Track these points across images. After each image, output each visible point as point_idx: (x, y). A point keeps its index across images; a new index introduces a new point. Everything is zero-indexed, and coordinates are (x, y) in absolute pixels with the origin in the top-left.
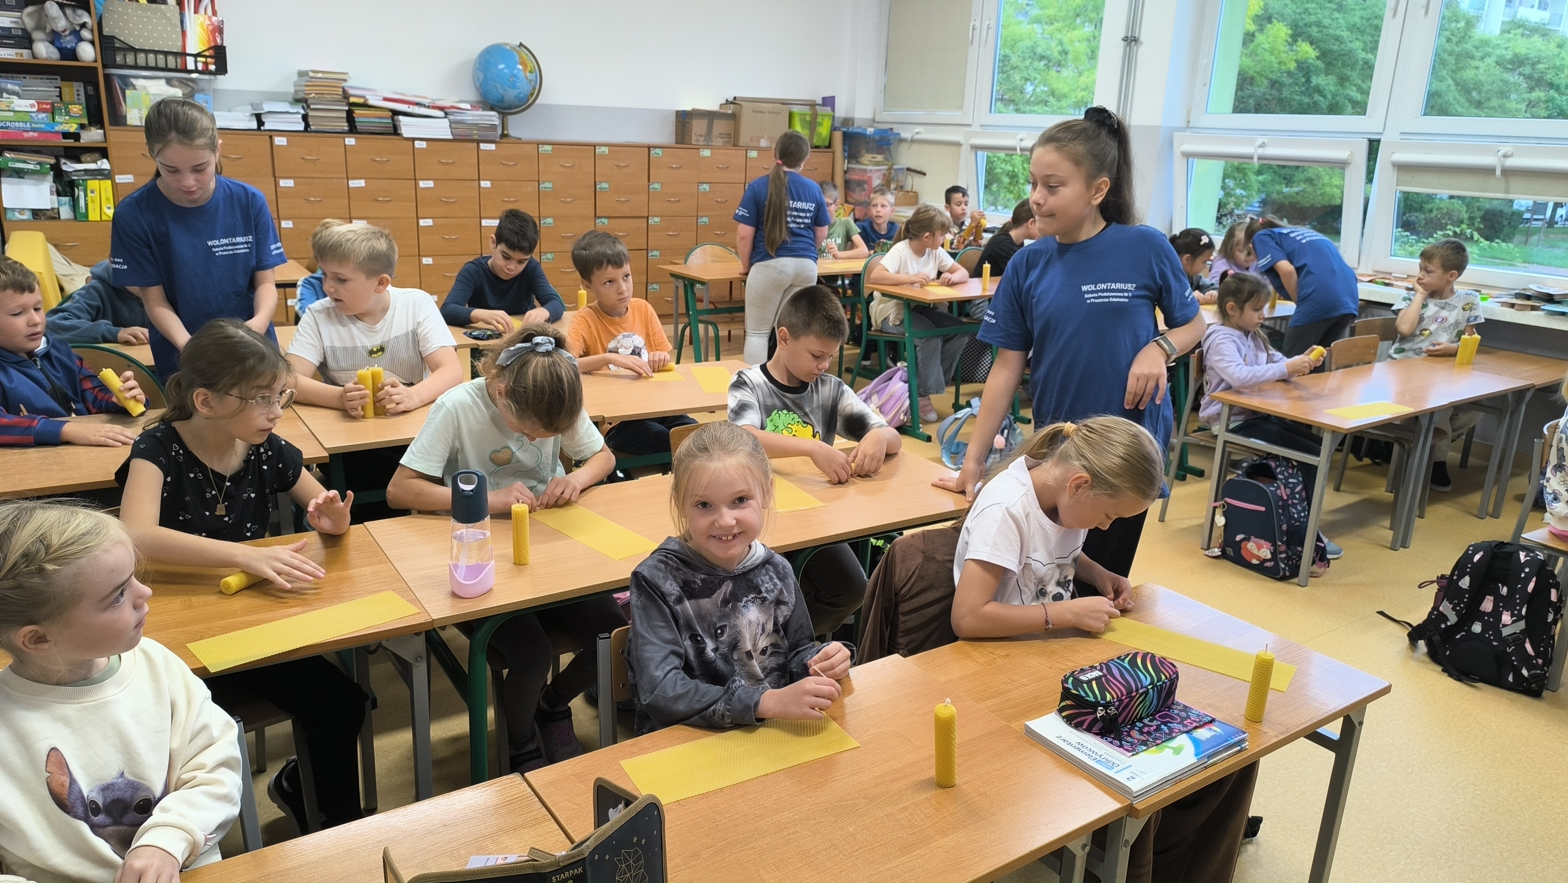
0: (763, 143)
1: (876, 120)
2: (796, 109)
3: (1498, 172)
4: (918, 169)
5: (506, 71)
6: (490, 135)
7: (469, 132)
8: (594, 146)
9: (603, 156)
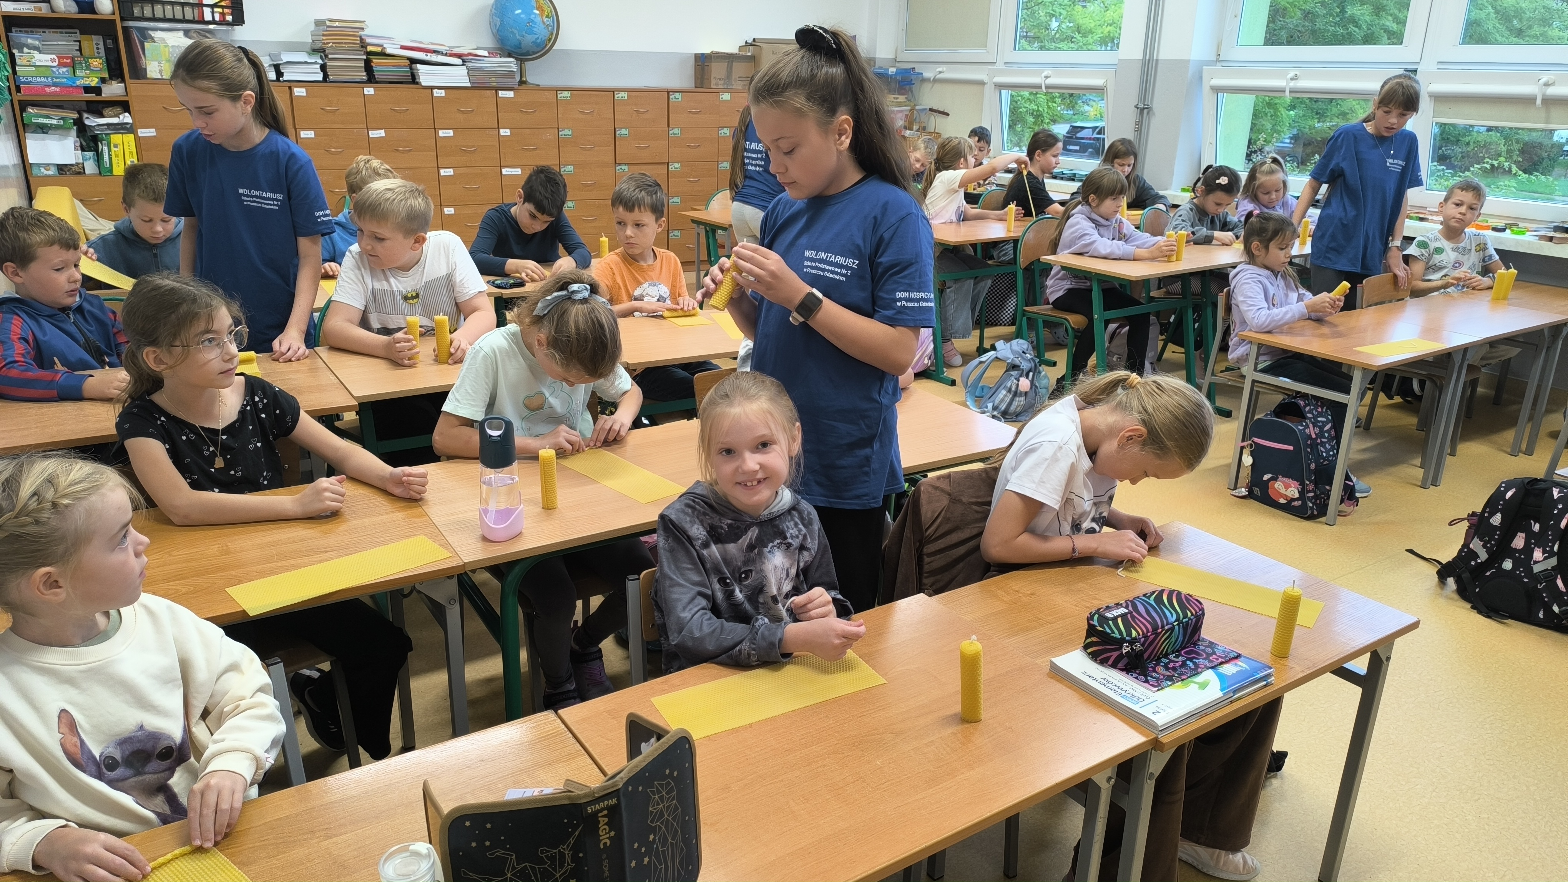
1: (898, 59)
3: (1539, 101)
4: (941, 110)
5: (522, 16)
6: (509, 82)
7: (487, 80)
8: (613, 91)
9: (622, 101)
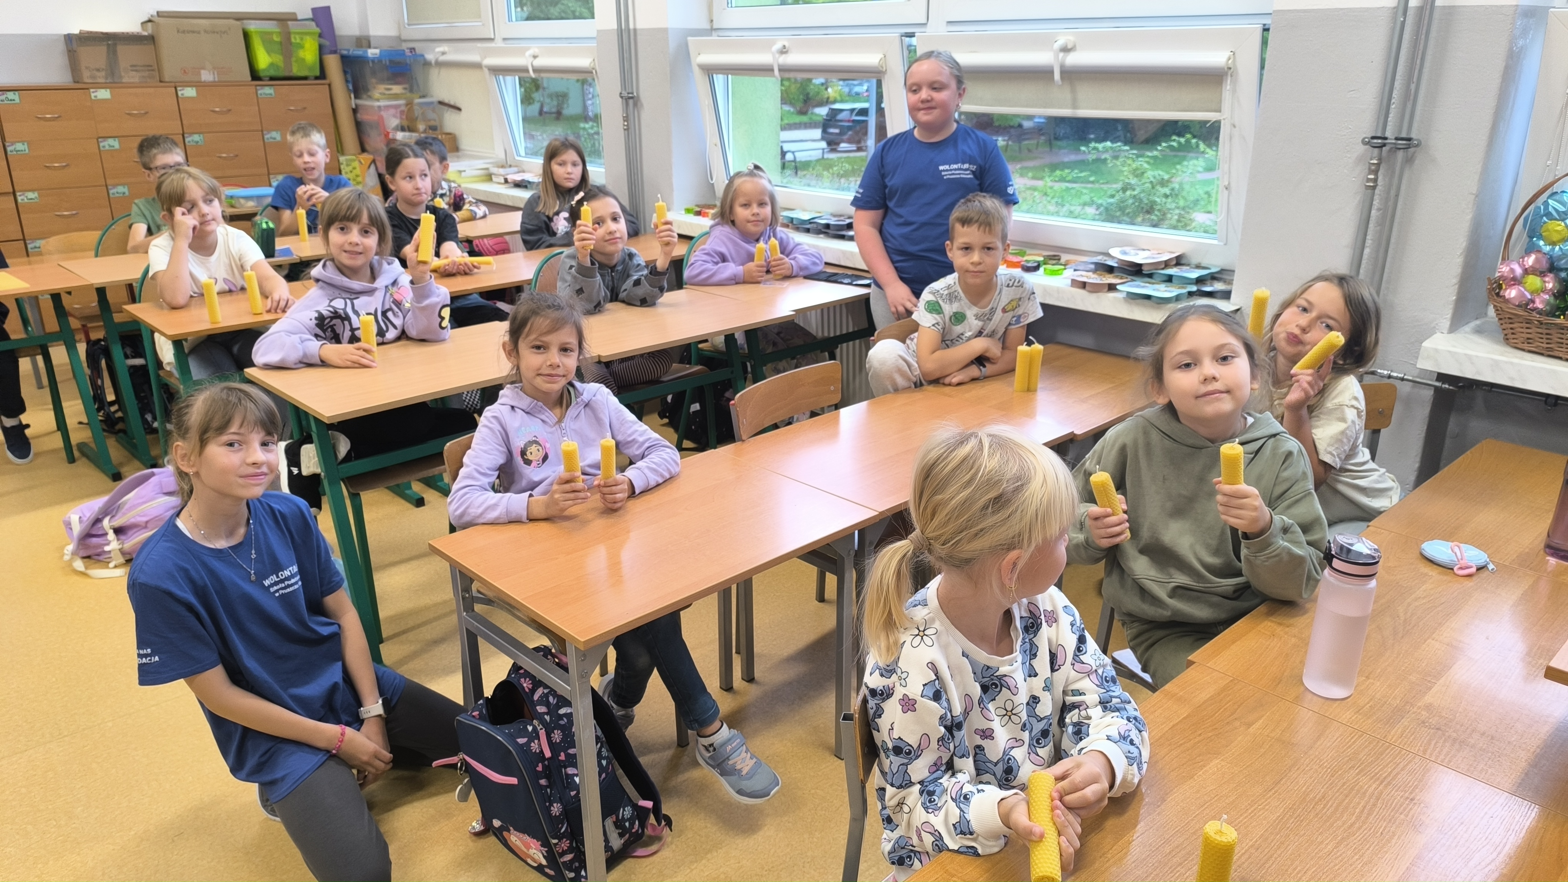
0: (206, 76)
1: (403, 38)
2: (253, 26)
3: (1057, 76)
4: (452, 103)
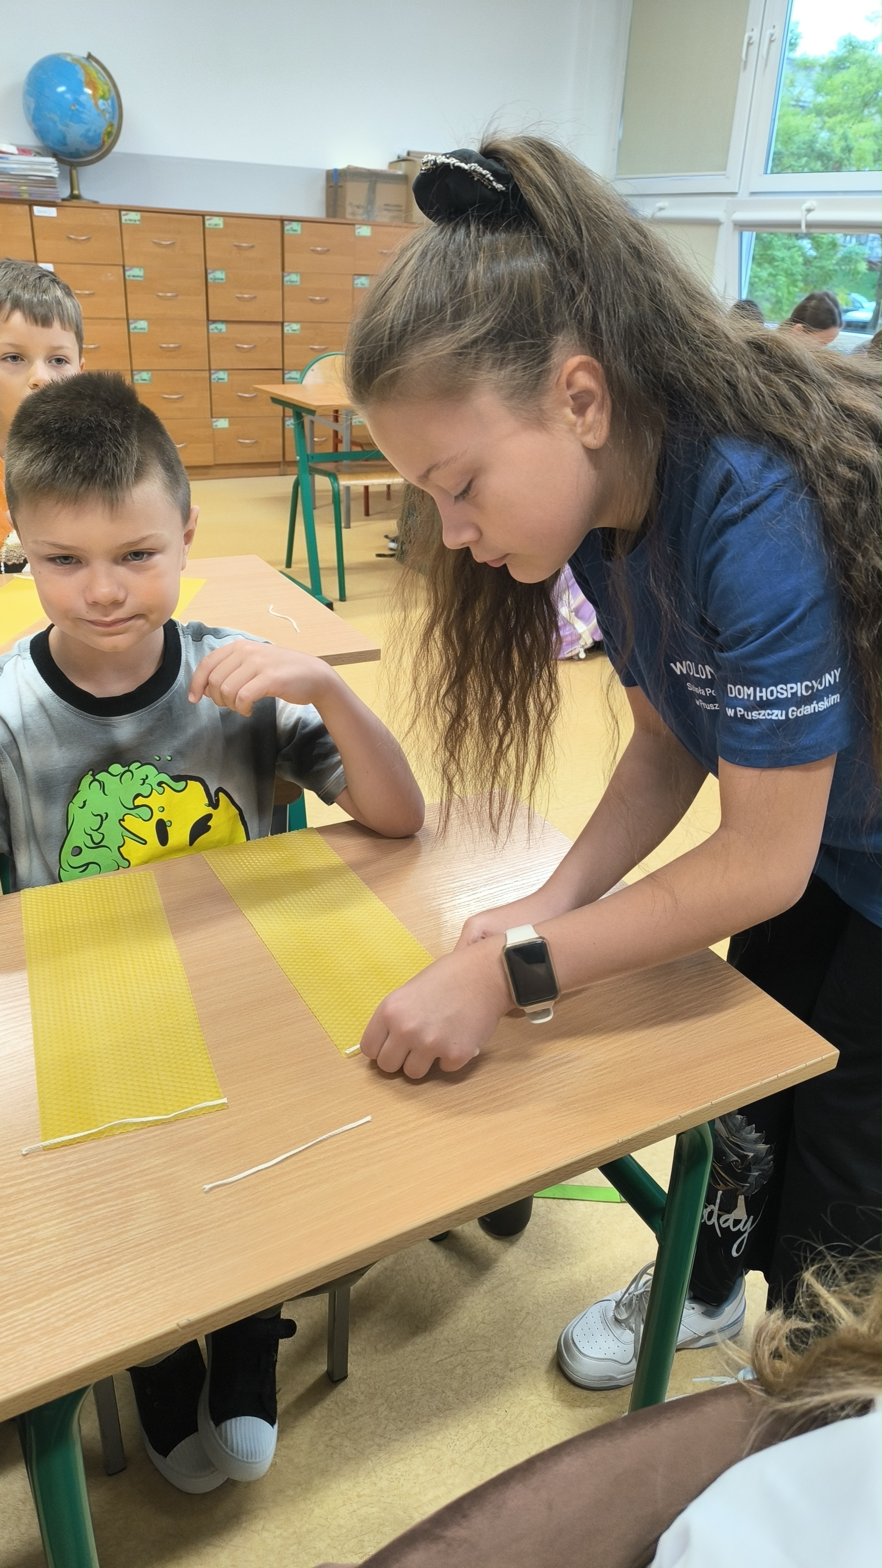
6: (47, 193)
7: (14, 188)
8: (203, 215)
9: (216, 231)
